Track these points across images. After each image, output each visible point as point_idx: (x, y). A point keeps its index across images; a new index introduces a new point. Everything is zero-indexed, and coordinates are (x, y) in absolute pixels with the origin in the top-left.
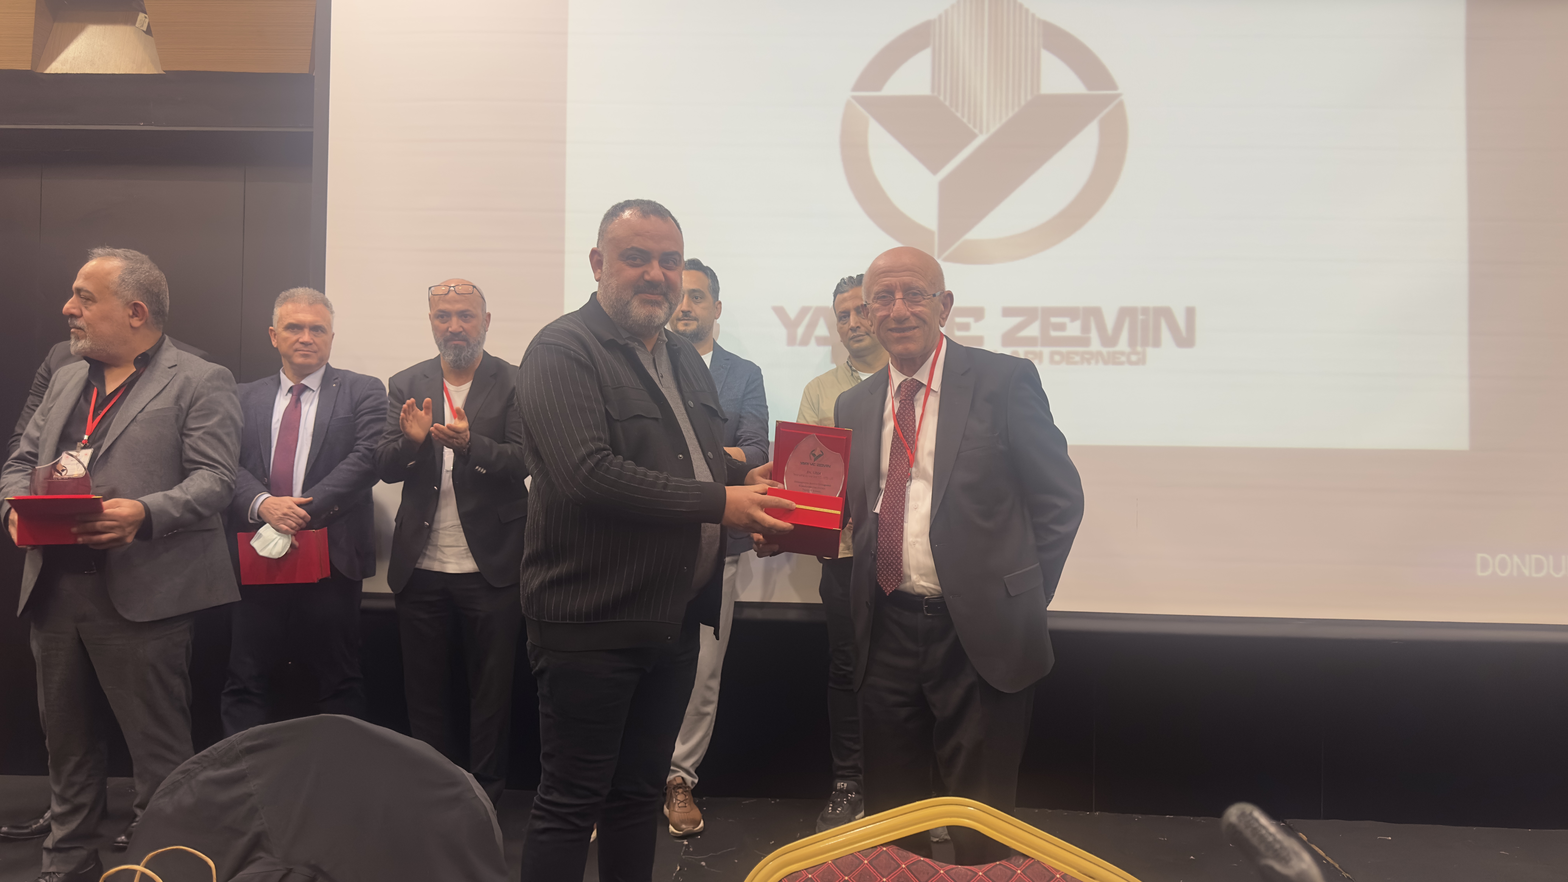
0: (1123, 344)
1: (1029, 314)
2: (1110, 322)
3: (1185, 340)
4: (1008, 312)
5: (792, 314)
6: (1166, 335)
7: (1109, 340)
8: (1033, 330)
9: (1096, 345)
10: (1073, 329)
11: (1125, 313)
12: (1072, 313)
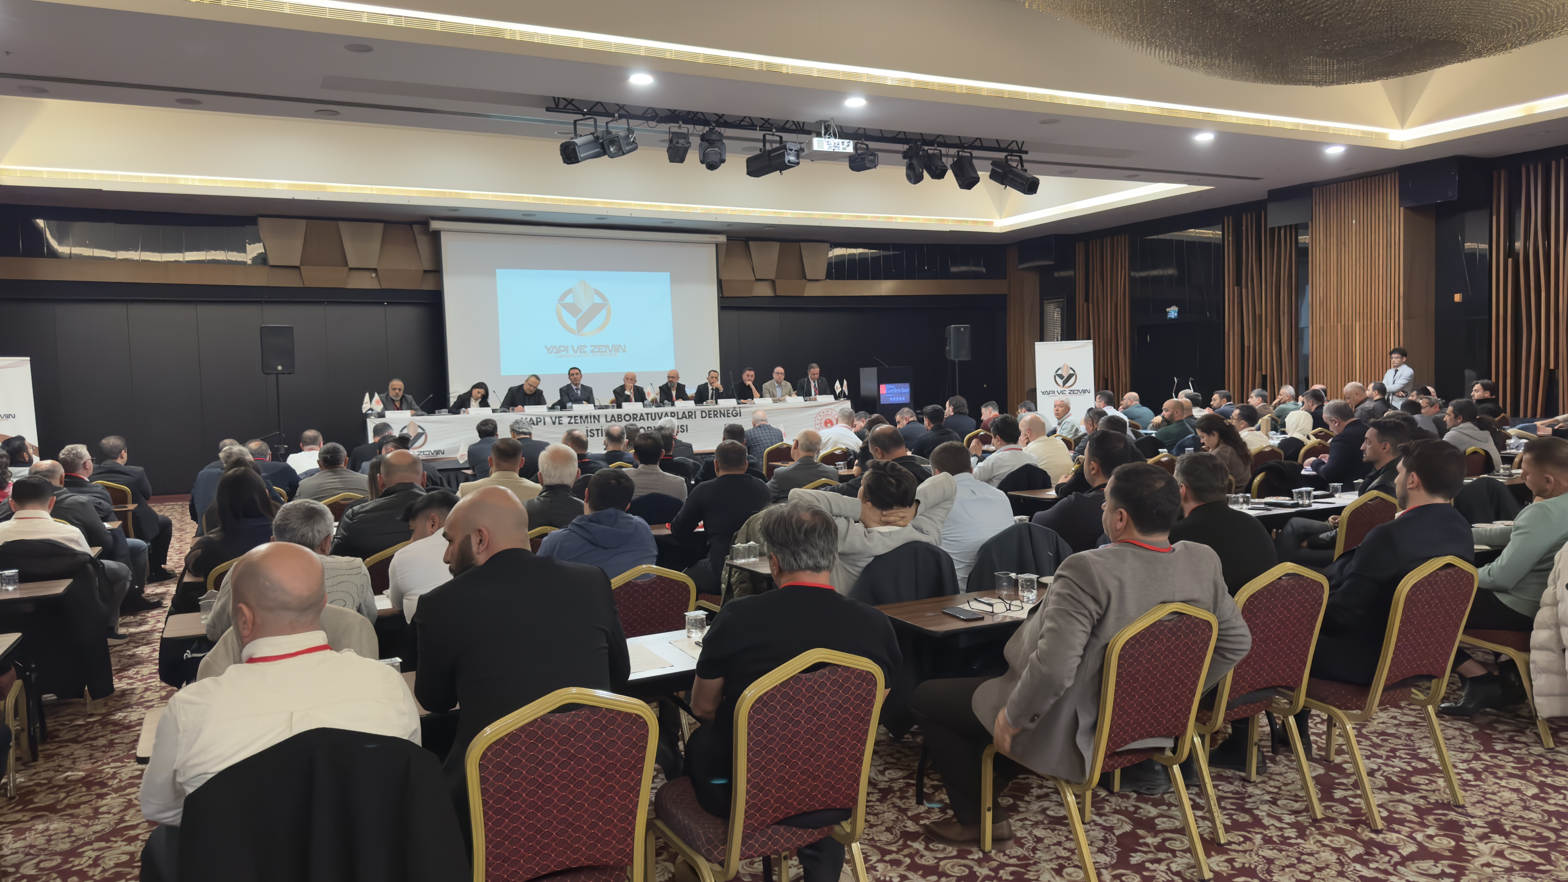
0: (613, 352)
1: (595, 346)
2: (610, 348)
3: (624, 351)
4: (592, 346)
5: (549, 347)
6: (621, 350)
7: (610, 351)
8: (596, 350)
9: (608, 352)
10: (604, 349)
11: (613, 346)
12: (603, 346)
